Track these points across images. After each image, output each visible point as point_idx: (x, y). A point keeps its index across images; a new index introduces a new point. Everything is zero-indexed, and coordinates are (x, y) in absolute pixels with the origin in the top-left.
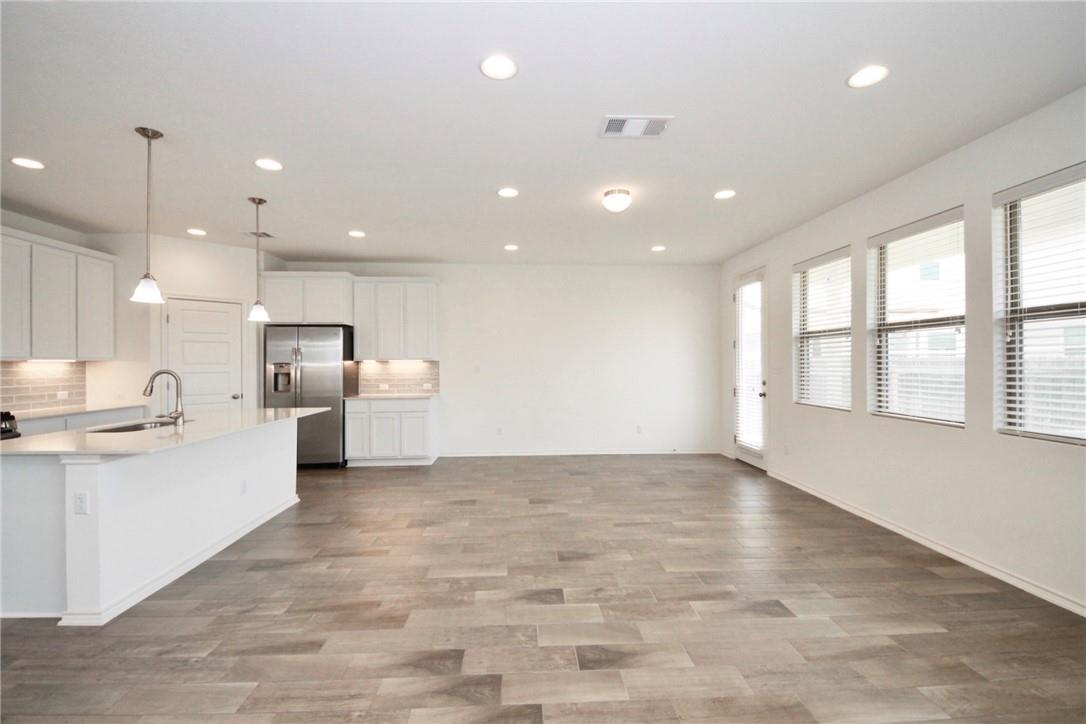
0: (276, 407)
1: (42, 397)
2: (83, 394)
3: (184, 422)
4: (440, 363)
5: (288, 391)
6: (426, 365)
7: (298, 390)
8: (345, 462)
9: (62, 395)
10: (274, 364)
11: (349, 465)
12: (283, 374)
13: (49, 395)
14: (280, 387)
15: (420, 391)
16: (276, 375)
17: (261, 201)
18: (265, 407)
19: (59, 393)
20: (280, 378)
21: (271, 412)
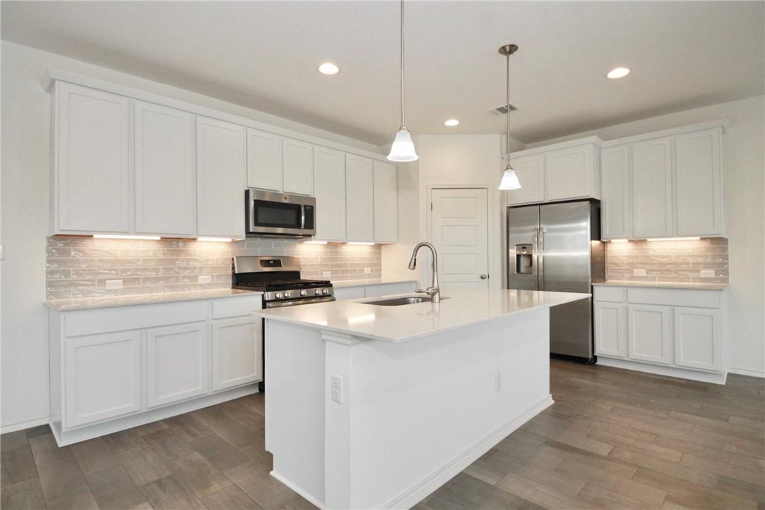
0: (519, 288)
1: (355, 271)
2: (380, 270)
3: (440, 299)
4: (729, 242)
5: (531, 273)
6: (706, 244)
7: (541, 274)
8: (595, 358)
9: (367, 270)
10: (517, 245)
11: (599, 362)
12: (524, 255)
13: (360, 270)
14: (523, 269)
15: (694, 280)
16: (518, 256)
17: (513, 48)
18: (508, 288)
19: (365, 269)
20: (522, 259)
21: (513, 293)
